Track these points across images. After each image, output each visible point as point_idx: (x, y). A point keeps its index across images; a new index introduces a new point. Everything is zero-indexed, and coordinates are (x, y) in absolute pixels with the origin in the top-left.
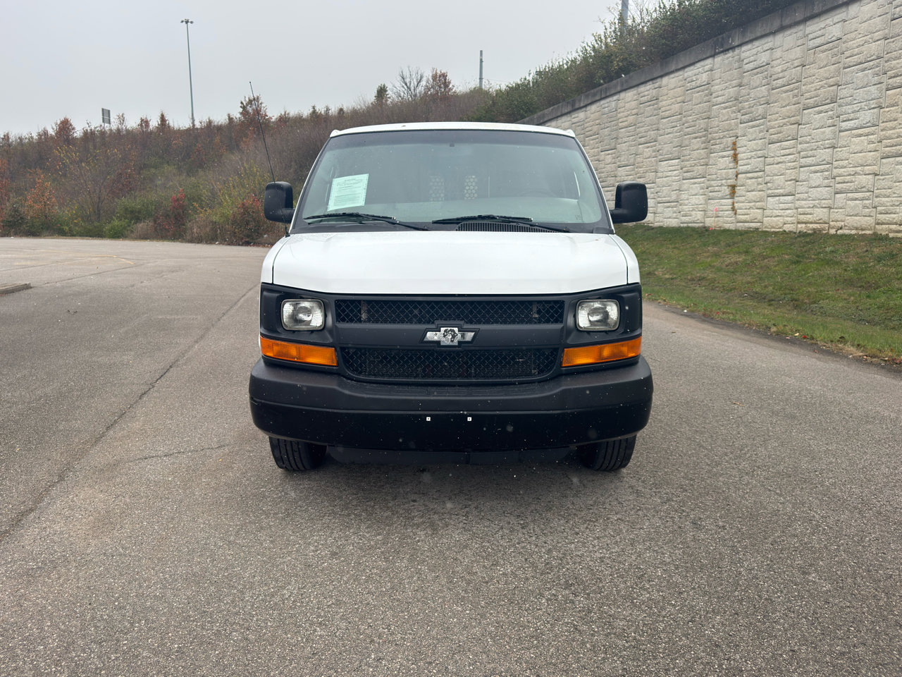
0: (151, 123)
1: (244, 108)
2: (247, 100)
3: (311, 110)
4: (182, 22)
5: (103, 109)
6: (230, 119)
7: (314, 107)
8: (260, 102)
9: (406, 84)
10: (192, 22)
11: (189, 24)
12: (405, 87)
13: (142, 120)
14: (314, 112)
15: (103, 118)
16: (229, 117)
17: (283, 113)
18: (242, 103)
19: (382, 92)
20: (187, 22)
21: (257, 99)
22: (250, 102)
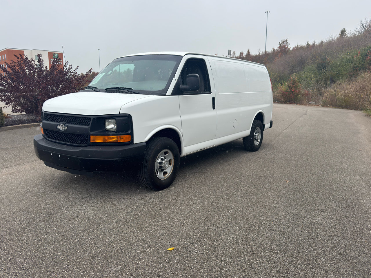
0: (244, 54)
1: (280, 45)
2: (282, 41)
3: (307, 43)
4: (266, 12)
5: (229, 50)
6: (274, 50)
7: (308, 42)
8: (287, 42)
9: (363, 27)
10: (269, 12)
11: (268, 13)
12: (363, 28)
13: (241, 53)
14: (308, 44)
15: (229, 53)
16: (273, 49)
17: (297, 46)
18: (280, 43)
19: (343, 32)
20: (267, 12)
21: (286, 41)
22: (283, 42)
